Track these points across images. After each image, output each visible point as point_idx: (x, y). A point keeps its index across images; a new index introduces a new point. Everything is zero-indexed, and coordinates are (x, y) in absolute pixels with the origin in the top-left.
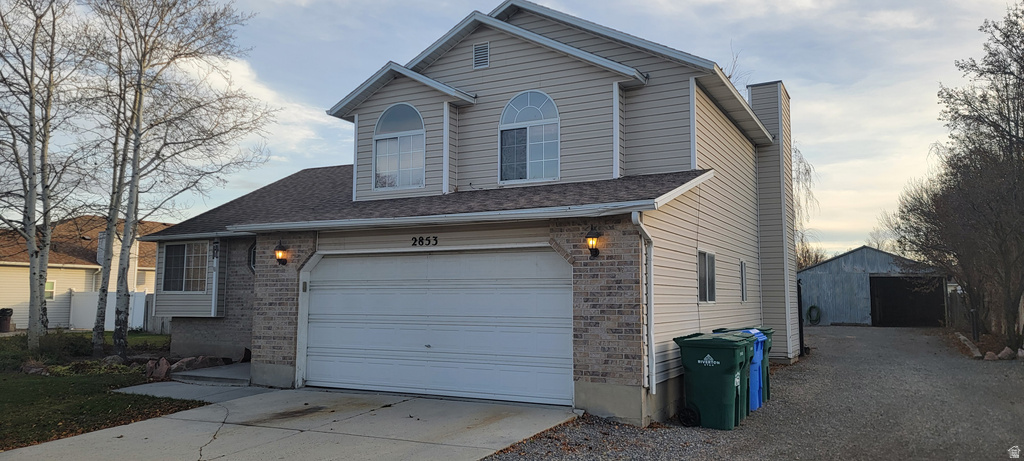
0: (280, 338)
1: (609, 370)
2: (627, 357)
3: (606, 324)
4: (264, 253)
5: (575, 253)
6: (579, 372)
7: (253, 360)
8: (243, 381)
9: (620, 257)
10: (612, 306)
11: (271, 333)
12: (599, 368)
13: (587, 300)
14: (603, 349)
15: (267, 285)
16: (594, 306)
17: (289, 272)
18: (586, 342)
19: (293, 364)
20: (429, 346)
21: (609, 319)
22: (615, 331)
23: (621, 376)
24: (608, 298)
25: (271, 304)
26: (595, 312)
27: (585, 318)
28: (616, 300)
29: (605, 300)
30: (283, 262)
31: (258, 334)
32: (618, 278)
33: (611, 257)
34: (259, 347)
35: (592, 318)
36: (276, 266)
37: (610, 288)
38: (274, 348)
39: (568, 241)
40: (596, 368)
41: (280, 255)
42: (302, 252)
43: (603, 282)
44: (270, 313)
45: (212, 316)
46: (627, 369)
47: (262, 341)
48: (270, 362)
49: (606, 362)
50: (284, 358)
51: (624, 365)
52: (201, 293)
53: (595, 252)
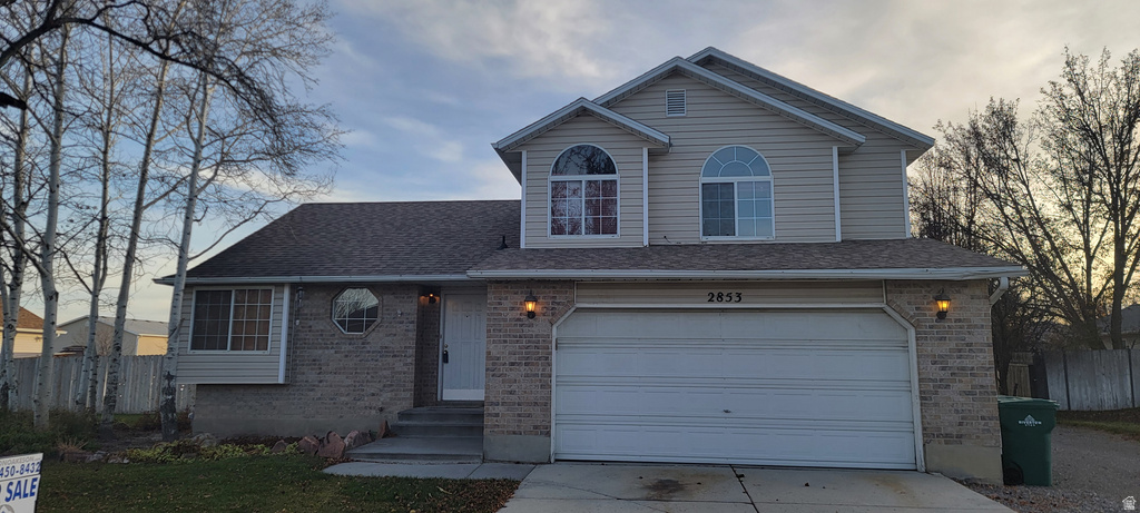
0: (529, 404)
1: (963, 432)
2: (983, 418)
3: (957, 386)
4: (500, 304)
5: (918, 315)
6: (929, 434)
7: (487, 431)
8: (471, 457)
9: (968, 320)
10: (963, 369)
11: (514, 398)
12: (954, 431)
13: (934, 363)
14: (957, 411)
15: (505, 342)
16: (943, 369)
17: (539, 327)
18: (936, 404)
19: (548, 434)
20: (727, 412)
21: (960, 381)
22: (968, 393)
23: (978, 437)
24: (958, 361)
25: (512, 364)
26: (945, 375)
27: (933, 380)
28: (967, 363)
29: (954, 363)
30: (531, 315)
31: (494, 400)
32: (968, 340)
33: (960, 320)
34: (497, 415)
35: (941, 380)
36: (519, 320)
37: (960, 351)
38: (519, 415)
39: (909, 303)
40: (949, 430)
41: (530, 306)
42: (558, 303)
43: (953, 345)
44: (512, 375)
45: (281, 381)
46: (984, 430)
47: (500, 408)
48: (514, 433)
49: (960, 424)
50: (536, 427)
51: (981, 427)
52: (260, 352)
53: (942, 315)
